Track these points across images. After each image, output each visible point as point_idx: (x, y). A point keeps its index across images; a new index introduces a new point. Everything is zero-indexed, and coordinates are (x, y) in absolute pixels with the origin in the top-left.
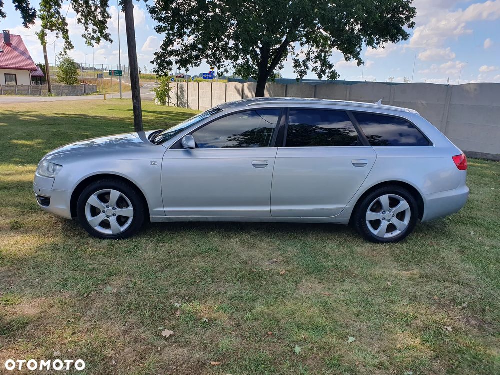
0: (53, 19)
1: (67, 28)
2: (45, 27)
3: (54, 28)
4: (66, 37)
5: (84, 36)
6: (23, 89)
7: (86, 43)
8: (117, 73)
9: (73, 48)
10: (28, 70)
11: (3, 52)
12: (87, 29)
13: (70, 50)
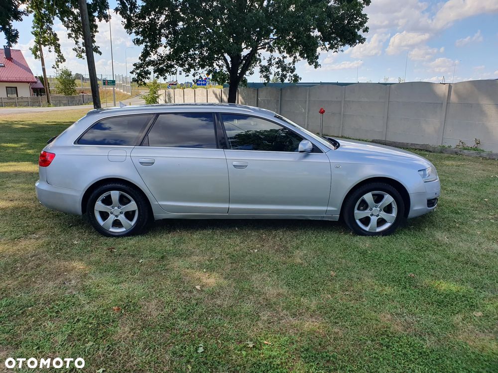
0: (46, 35)
1: (59, 42)
2: (38, 42)
3: (46, 43)
4: (58, 50)
5: (75, 50)
6: (22, 100)
7: (77, 56)
8: (111, 83)
9: (64, 60)
10: (28, 82)
11: (4, 66)
12: (77, 42)
13: (61, 63)
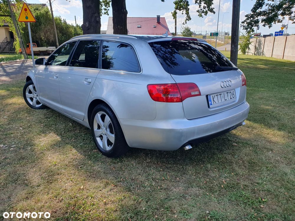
0: (182, 3)
1: (189, 7)
2: (177, 8)
3: (181, 9)
4: (187, 13)
5: (198, 11)
8: (215, 35)
11: (156, 27)
12: (200, 6)
13: (189, 21)
